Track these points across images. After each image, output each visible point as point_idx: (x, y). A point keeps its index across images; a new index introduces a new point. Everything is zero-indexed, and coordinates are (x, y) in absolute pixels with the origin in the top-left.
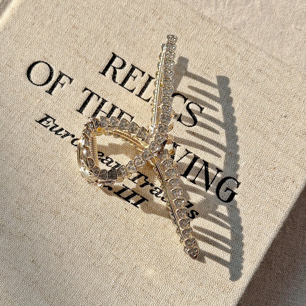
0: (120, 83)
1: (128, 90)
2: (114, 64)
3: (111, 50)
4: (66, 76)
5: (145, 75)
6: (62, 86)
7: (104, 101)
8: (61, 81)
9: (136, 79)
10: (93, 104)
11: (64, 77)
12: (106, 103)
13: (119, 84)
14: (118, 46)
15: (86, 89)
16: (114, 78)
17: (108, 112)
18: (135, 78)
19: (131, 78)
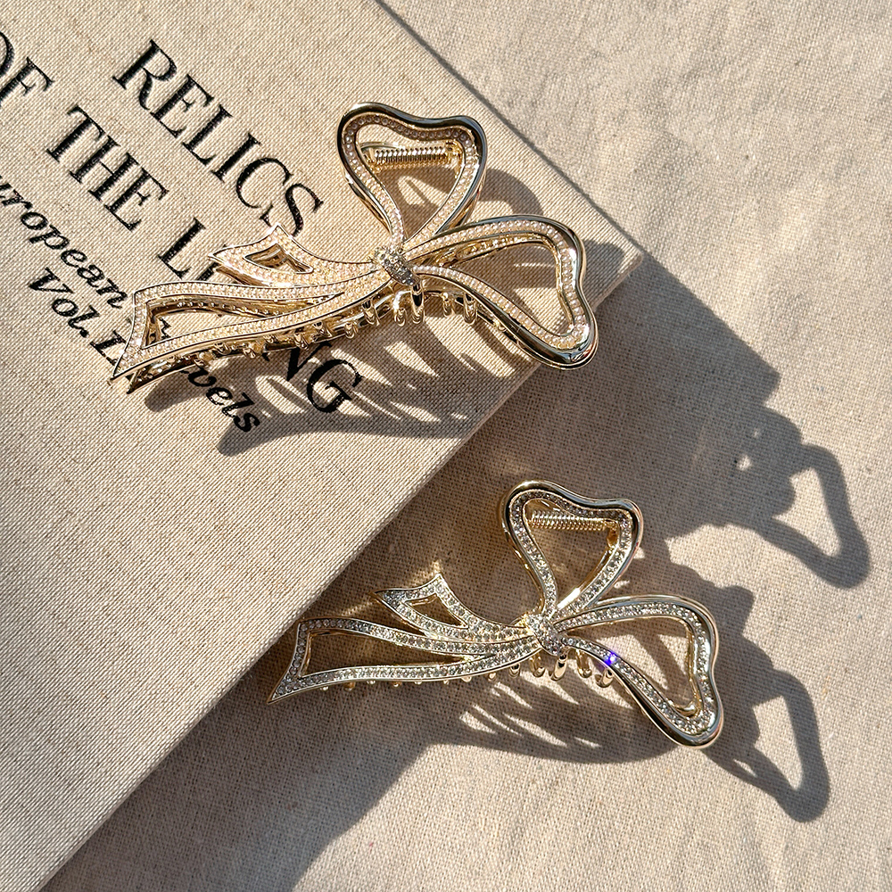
0: (154, 110)
1: (169, 130)
2: (149, 66)
3: (148, 34)
4: (39, 70)
5: (211, 104)
6: (26, 92)
7: (110, 143)
8: (26, 81)
9: (190, 110)
10: (85, 144)
11: (34, 73)
12: (115, 148)
13: (151, 113)
14: (165, 28)
15: (77, 109)
16: (142, 96)
17: (113, 168)
18: (188, 105)
19: (180, 104)
